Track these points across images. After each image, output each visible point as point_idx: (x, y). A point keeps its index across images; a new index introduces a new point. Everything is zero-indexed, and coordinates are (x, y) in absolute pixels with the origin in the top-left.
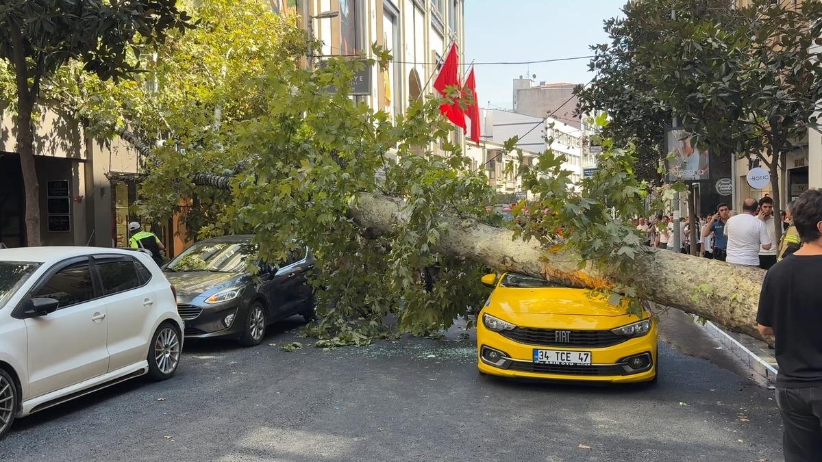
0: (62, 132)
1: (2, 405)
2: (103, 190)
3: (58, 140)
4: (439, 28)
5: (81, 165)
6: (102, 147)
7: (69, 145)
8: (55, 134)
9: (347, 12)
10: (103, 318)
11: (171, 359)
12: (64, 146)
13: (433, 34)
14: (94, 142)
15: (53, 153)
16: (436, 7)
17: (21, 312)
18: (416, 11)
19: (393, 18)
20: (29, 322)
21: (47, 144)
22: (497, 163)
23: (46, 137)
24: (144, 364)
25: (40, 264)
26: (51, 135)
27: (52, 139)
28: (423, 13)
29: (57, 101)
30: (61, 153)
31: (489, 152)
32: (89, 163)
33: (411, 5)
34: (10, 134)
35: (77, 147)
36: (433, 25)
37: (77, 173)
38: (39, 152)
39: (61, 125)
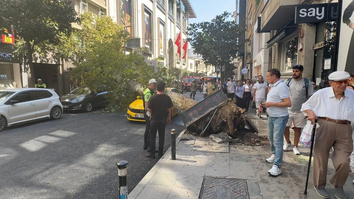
0: (54, 57)
1: (1, 124)
2: (67, 72)
3: (53, 60)
4: (179, 27)
5: (61, 66)
6: (66, 61)
7: (57, 61)
8: (52, 58)
9: (148, 23)
10: (33, 105)
11: (58, 115)
12: (55, 61)
13: (177, 28)
14: (64, 59)
15: (52, 63)
16: (178, 21)
17: (7, 103)
18: (171, 22)
19: (163, 25)
20: (9, 105)
21: (50, 61)
22: (198, 64)
23: (49, 59)
24: (49, 116)
25: (15, 92)
26: (51, 58)
27: (51, 59)
28: (174, 23)
29: (53, 50)
30: (54, 63)
31: (196, 61)
32: (63, 65)
33: (170, 21)
34: (38, 58)
35: (59, 61)
36: (177, 26)
37: (59, 68)
38: (47, 63)
39: (54, 56)
